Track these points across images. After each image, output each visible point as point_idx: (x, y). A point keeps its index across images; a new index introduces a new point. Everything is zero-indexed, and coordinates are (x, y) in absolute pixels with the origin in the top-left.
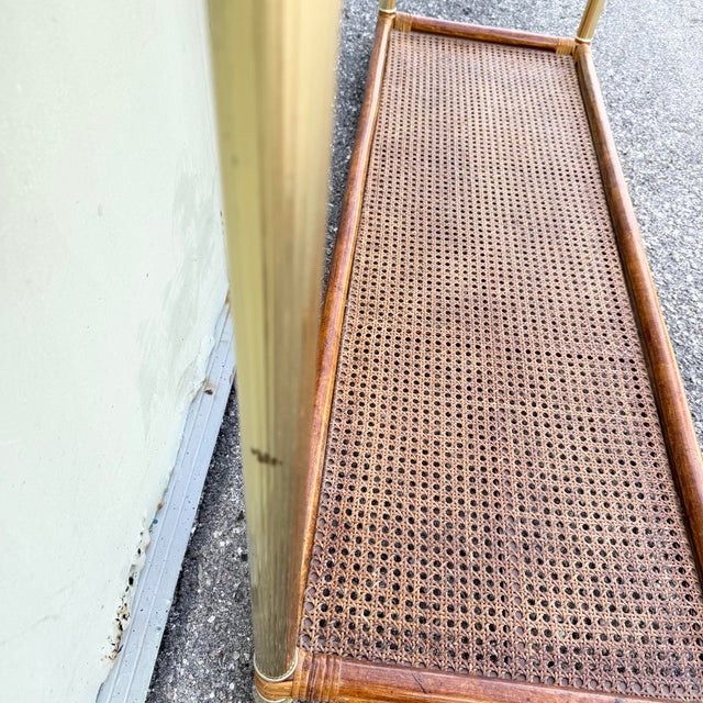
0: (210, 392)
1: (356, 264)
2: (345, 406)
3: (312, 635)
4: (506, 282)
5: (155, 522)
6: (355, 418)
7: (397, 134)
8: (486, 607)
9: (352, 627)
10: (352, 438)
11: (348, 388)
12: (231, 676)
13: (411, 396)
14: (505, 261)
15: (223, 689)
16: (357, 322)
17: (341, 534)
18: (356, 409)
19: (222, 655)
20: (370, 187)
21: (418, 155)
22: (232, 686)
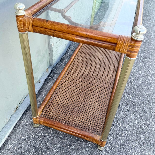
0: (39, 82)
1: (70, 67)
2: (59, 87)
3: (43, 115)
4: (94, 73)
5: (26, 97)
6: (60, 89)
7: (85, 48)
8: (69, 117)
9: (48, 115)
10: (58, 92)
11: (61, 85)
12: (31, 122)
13: (70, 88)
14: (95, 70)
15: (30, 123)
16: (66, 76)
17: (52, 104)
18: (61, 88)
19: (31, 119)
20: (77, 56)
21: (88, 52)
22: (31, 123)
